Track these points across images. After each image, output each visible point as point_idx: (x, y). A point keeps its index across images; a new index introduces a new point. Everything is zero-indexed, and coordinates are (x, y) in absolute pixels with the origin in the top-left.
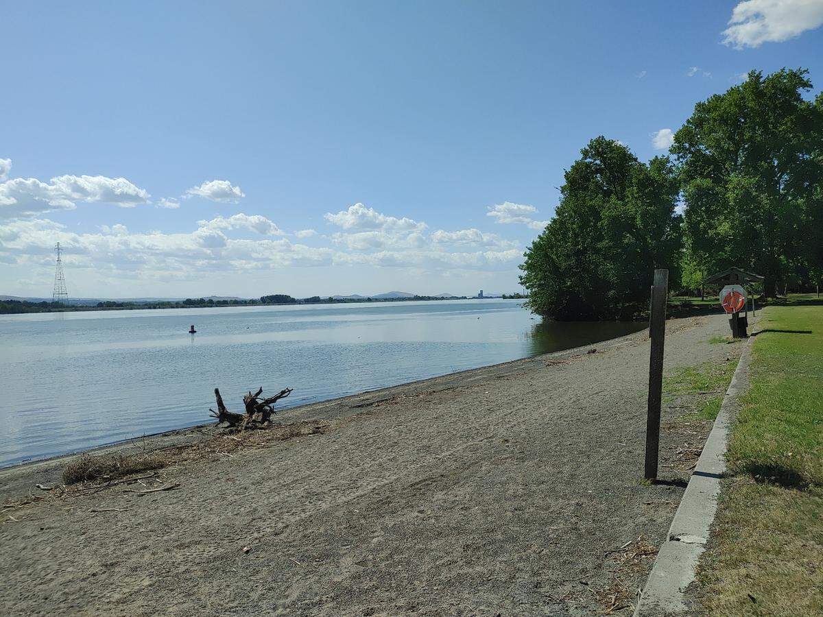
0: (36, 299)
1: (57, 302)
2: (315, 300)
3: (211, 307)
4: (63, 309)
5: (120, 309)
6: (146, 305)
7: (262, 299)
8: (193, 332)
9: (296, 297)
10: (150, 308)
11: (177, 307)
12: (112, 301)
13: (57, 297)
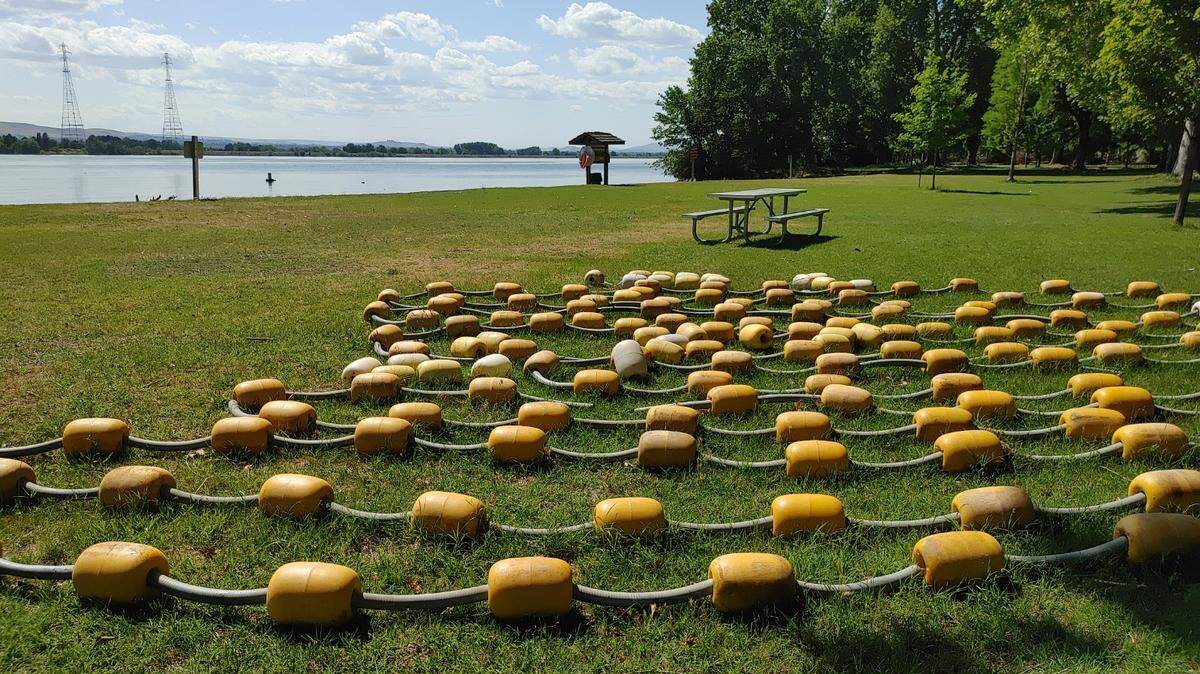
0: (142, 136)
1: (170, 141)
2: (534, 152)
3: (383, 156)
4: (178, 151)
5: (255, 155)
6: (292, 150)
7: (457, 147)
8: (270, 181)
9: (506, 148)
10: (296, 155)
11: (334, 155)
12: (245, 142)
13: (169, 134)
